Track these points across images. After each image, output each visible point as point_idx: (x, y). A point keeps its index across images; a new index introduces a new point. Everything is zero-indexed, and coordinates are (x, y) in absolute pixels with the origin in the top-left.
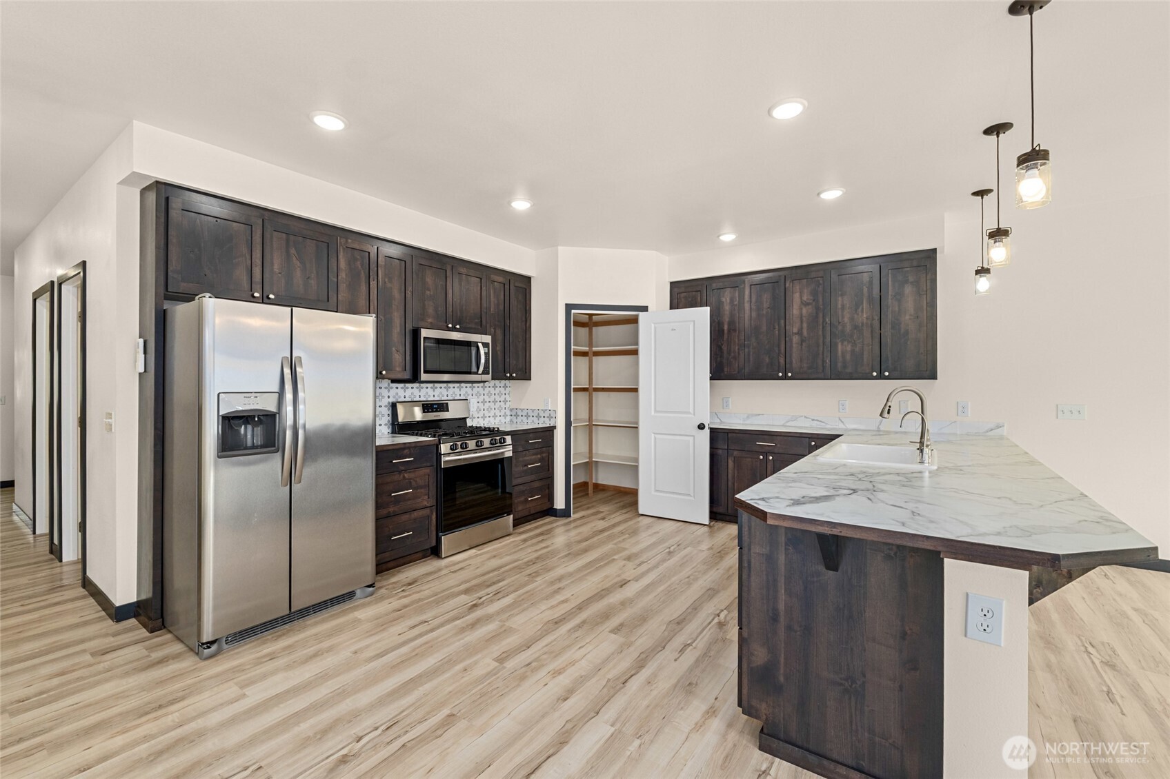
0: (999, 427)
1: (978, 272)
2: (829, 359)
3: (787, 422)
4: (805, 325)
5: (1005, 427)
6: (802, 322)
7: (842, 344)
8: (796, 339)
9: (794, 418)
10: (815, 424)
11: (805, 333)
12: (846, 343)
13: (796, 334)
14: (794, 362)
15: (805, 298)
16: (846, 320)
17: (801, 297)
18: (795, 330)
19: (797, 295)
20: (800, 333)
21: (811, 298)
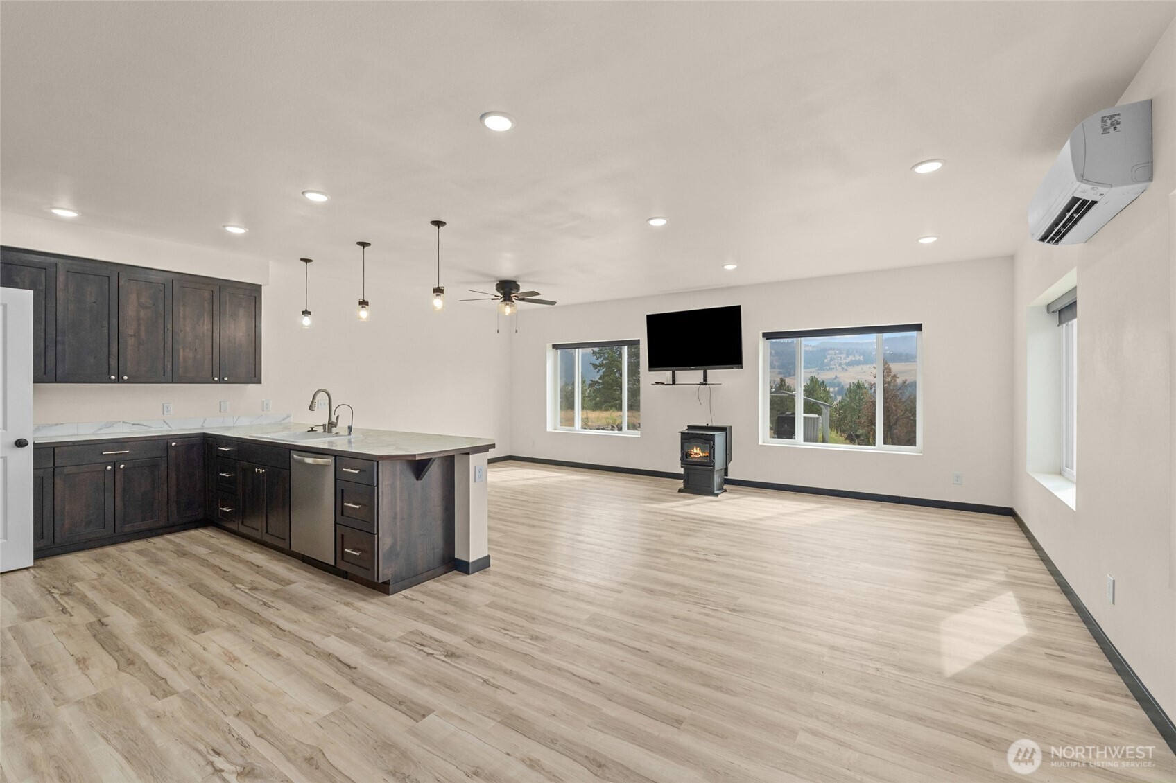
0: (288, 417)
1: (303, 313)
2: (170, 363)
3: (100, 429)
4: (143, 328)
5: (292, 417)
6: (139, 325)
7: (184, 350)
8: (131, 341)
9: (110, 425)
10: (135, 428)
11: (143, 334)
12: (187, 350)
13: (131, 336)
14: (129, 364)
15: (143, 300)
16: (188, 329)
17: (138, 298)
18: (131, 332)
19: (134, 296)
20: (136, 335)
21: (151, 302)
